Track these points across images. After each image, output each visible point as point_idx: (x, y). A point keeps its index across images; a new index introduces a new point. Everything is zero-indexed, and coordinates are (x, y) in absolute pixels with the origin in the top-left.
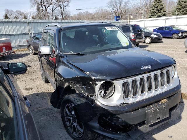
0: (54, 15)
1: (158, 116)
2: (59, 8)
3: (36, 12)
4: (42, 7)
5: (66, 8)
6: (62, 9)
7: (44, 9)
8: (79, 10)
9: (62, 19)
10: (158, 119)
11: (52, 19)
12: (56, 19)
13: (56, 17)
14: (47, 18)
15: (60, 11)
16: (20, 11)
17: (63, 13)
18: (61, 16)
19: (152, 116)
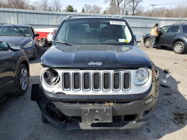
0: (125, 10)
1: (96, 117)
2: (132, 4)
3: (109, 7)
4: (115, 2)
5: (140, 3)
6: (134, 5)
7: (117, 4)
8: (153, 5)
9: (133, 15)
10: (96, 120)
11: (123, 14)
12: (126, 14)
13: (127, 12)
14: (118, 13)
15: (133, 7)
16: (96, 6)
17: (135, 9)
18: (132, 11)
19: (88, 114)
